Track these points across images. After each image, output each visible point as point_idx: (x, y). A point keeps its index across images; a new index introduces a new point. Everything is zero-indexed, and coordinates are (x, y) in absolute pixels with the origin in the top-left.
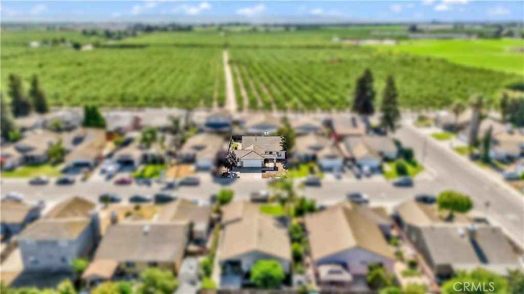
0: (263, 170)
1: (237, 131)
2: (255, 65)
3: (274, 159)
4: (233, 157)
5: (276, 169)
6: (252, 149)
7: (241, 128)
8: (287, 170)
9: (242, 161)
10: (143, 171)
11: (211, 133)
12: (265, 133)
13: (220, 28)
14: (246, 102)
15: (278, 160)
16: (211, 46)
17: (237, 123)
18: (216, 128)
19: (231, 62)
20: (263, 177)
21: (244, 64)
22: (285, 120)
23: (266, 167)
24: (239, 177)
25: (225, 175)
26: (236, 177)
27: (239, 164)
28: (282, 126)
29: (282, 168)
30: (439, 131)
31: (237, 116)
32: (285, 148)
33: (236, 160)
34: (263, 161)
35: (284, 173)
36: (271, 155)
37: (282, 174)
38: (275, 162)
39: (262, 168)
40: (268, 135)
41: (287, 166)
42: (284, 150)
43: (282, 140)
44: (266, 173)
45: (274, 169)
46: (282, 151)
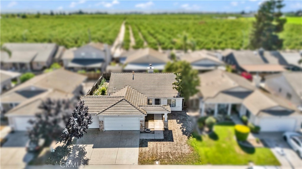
0: (143, 140)
3: (164, 114)
5: (168, 136)
6: (124, 95)
9: (101, 119)
12: (149, 68)
15: (173, 115)
18: (84, 64)
20: (142, 161)
21: (136, 25)
23: (148, 132)
29: (181, 133)
32: (182, 92)
34: (143, 118)
35: (186, 150)
36: (157, 107)
37: (183, 152)
38: (166, 119)
39: (141, 132)
40: (153, 71)
41: (190, 130)
42: (180, 96)
43: (176, 79)
44: (147, 149)
45: (165, 135)
46: (177, 97)
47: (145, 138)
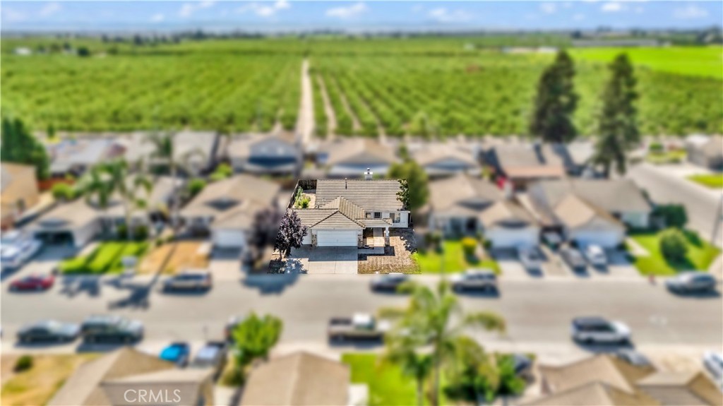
0: (361, 255)
1: (310, 171)
2: (351, 74)
3: (384, 229)
4: (293, 224)
5: (389, 251)
6: (338, 207)
7: (319, 166)
8: (415, 254)
9: (314, 233)
10: (92, 257)
11: (258, 175)
12: (366, 173)
13: (302, 36)
14: (332, 124)
15: (394, 231)
16: (285, 53)
17: (312, 158)
18: (267, 165)
19: (312, 72)
20: (361, 271)
21: (333, 74)
22: (402, 152)
23: (367, 248)
24: (305, 272)
25: (275, 267)
26: (299, 271)
27: (306, 241)
28: (399, 162)
29: (404, 249)
30: (703, 172)
31: (311, 145)
32: (408, 204)
33: (300, 232)
34: (361, 233)
35: (408, 262)
36: (378, 220)
37: (404, 264)
38: (387, 235)
39: (359, 248)
40: (371, 177)
41: (414, 245)
42: (406, 209)
43: (401, 187)
44: (366, 262)
45: (385, 251)
46: (402, 210)
47: (363, 253)
